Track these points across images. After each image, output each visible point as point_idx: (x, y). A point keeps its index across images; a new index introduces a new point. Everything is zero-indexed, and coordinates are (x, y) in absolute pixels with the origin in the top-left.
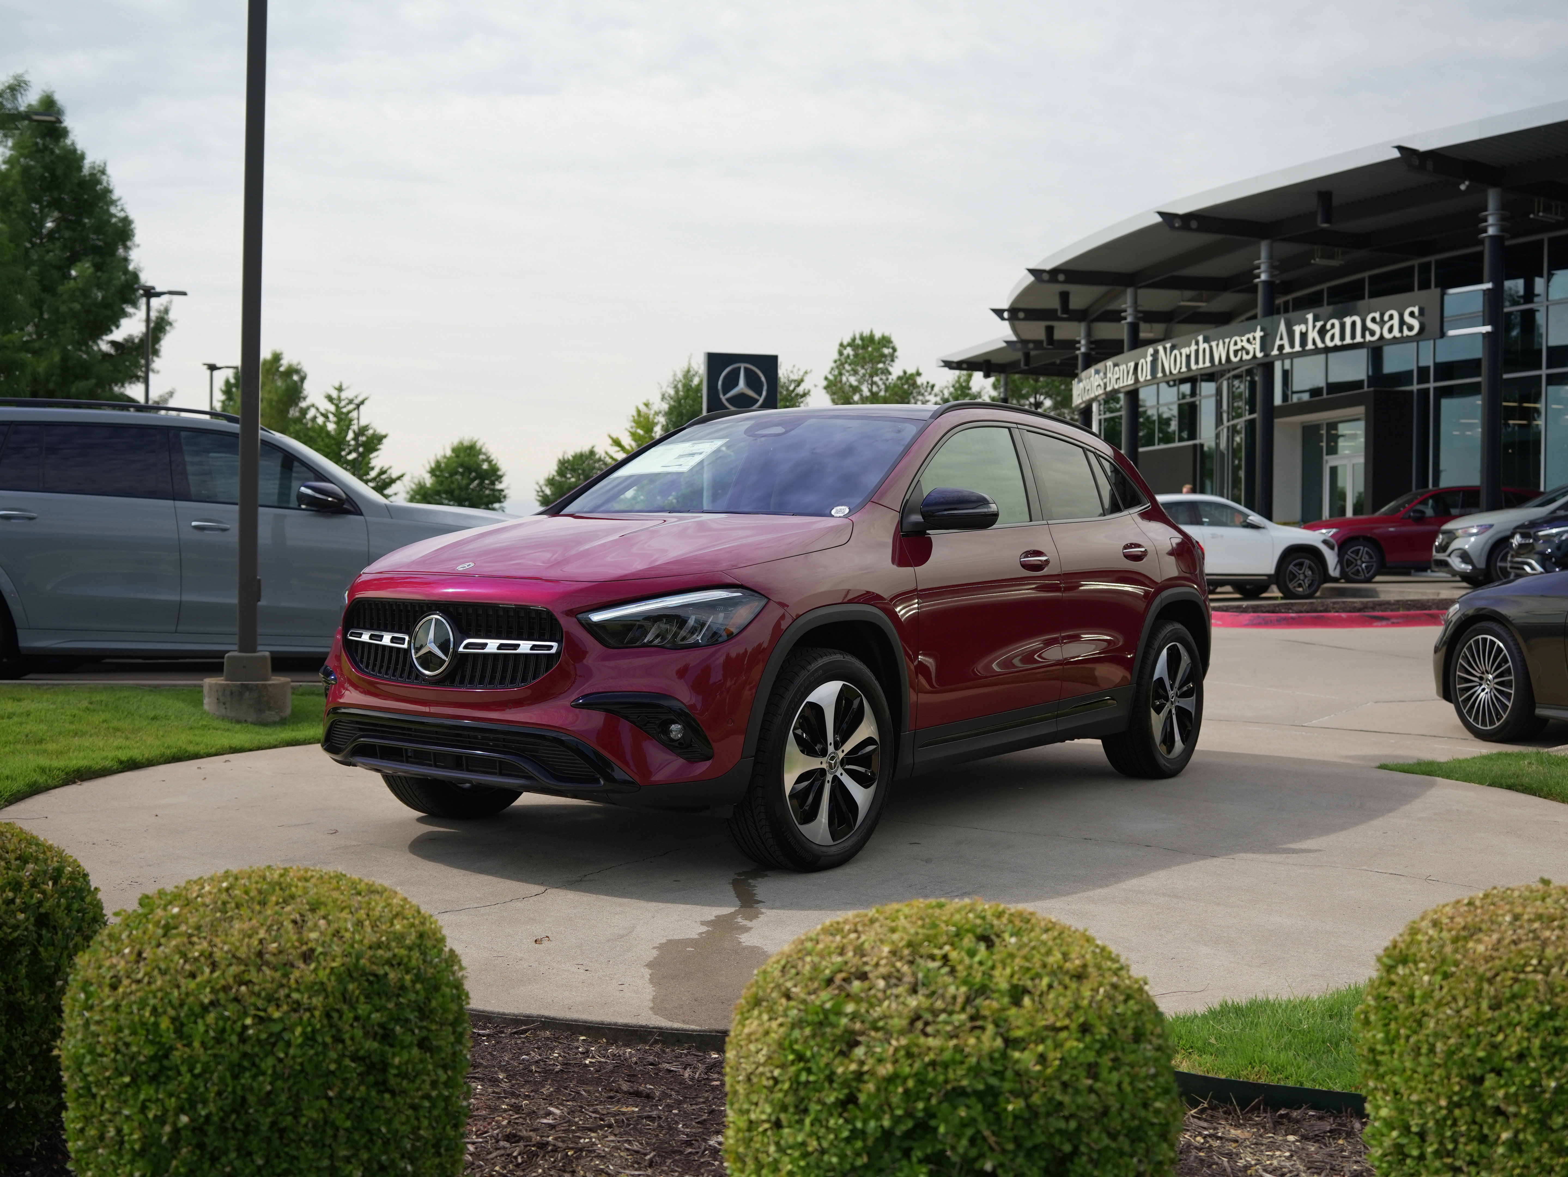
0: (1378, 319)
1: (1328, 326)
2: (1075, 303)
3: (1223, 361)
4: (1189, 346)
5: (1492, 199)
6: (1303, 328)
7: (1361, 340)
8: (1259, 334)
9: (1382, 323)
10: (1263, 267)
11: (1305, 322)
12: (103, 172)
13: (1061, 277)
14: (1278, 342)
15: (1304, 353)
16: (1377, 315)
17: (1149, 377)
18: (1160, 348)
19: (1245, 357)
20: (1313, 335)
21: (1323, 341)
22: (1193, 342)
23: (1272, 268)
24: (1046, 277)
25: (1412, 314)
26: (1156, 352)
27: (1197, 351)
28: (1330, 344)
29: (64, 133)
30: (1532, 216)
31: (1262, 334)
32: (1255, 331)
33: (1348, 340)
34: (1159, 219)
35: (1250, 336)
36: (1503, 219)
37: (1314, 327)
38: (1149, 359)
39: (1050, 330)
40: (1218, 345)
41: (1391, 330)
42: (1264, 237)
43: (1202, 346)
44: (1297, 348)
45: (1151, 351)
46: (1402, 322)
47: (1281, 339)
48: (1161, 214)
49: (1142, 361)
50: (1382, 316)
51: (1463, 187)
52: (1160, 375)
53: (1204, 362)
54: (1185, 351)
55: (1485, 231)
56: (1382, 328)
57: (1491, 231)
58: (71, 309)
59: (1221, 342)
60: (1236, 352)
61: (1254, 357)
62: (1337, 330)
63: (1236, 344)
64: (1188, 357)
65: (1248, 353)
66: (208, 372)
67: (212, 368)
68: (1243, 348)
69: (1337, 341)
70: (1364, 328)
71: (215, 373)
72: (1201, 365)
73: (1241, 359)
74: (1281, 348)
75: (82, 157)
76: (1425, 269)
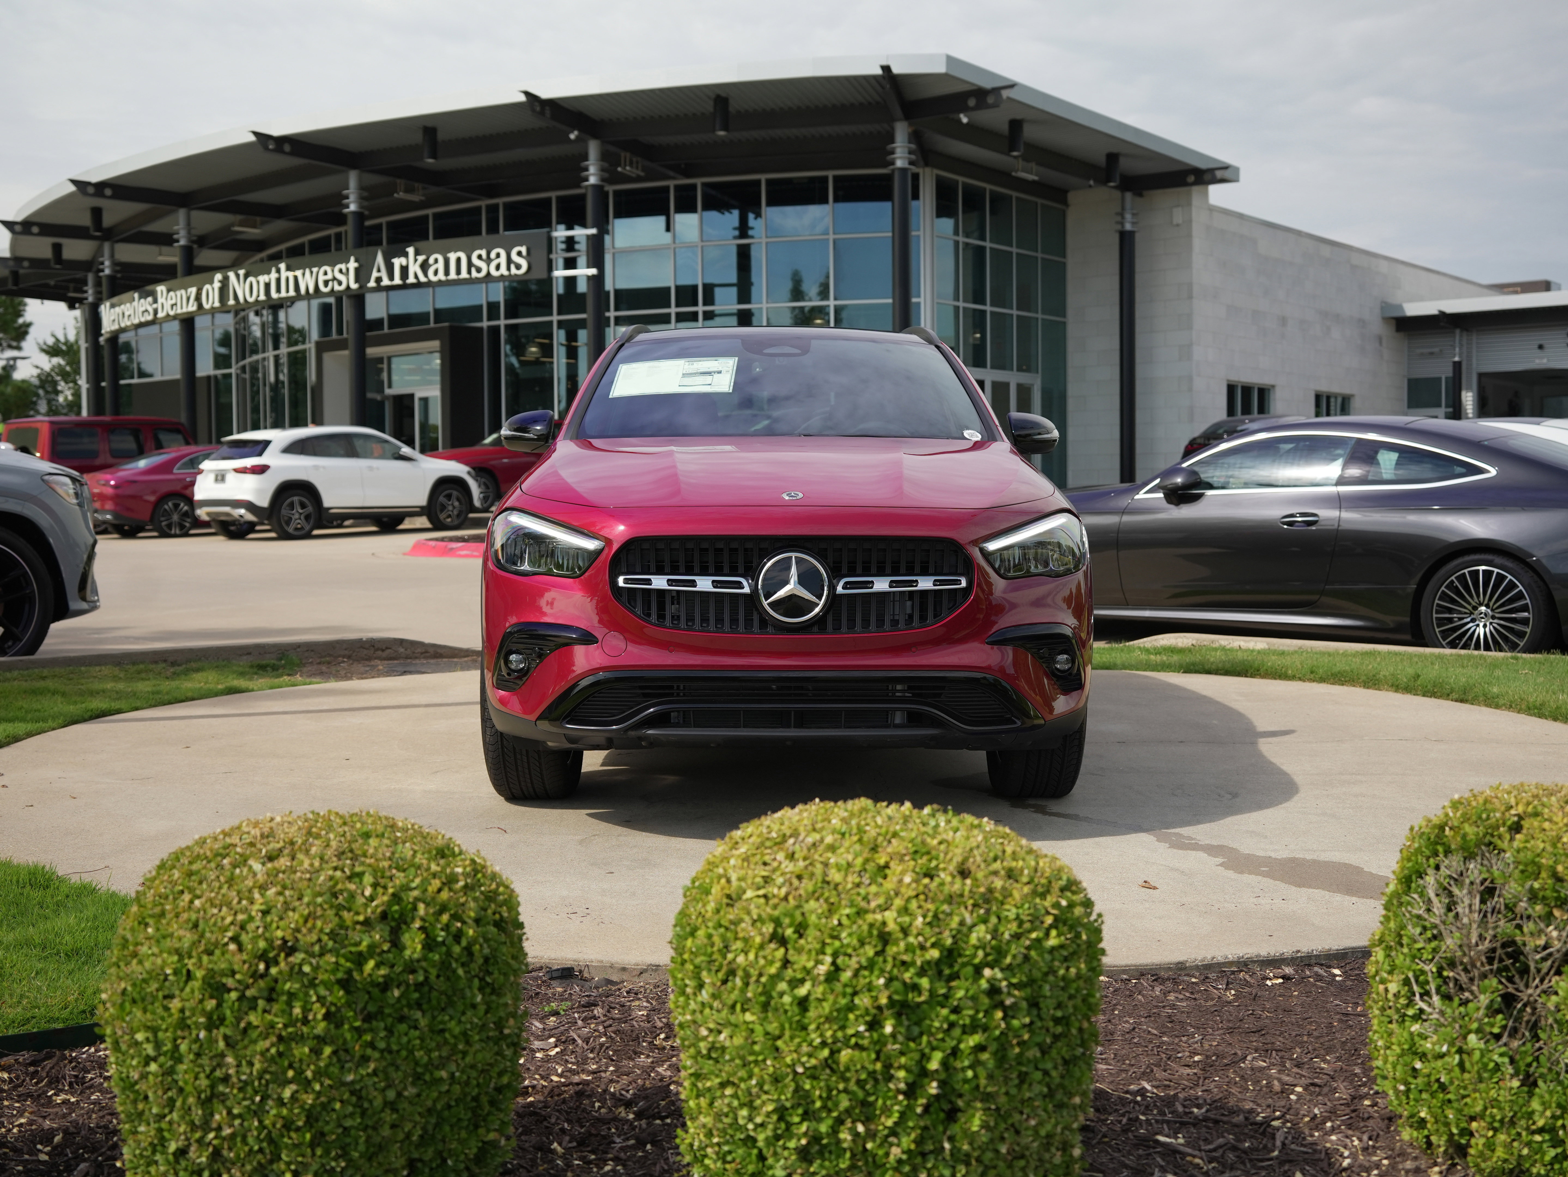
0: (484, 256)
1: (431, 261)
2: (108, 220)
3: (311, 290)
4: (269, 273)
5: (593, 149)
6: (403, 260)
7: (467, 276)
8: (352, 265)
9: (489, 260)
10: (352, 198)
11: (406, 255)
13: (108, 192)
14: (375, 274)
15: (404, 286)
16: (483, 253)
17: (217, 304)
18: (231, 275)
19: (337, 288)
20: (414, 268)
21: (426, 275)
22: (274, 270)
23: (361, 199)
24: (91, 190)
25: (519, 254)
26: (226, 279)
27: (278, 281)
28: (433, 278)
30: (619, 169)
31: (356, 265)
32: (348, 262)
33: (453, 275)
34: (253, 138)
35: (343, 266)
36: (602, 170)
37: (416, 260)
38: (217, 285)
39: (57, 249)
40: (304, 274)
41: (498, 267)
42: (354, 167)
43: (284, 274)
44: (397, 281)
45: (218, 276)
46: (509, 261)
47: (379, 271)
48: (255, 133)
49: (207, 286)
50: (488, 254)
51: (572, 136)
52: (231, 302)
53: (288, 291)
54: (263, 279)
55: (587, 180)
56: (488, 265)
57: (593, 180)
59: (307, 271)
60: (326, 283)
61: (348, 287)
62: (441, 265)
63: (326, 273)
64: (267, 286)
65: (340, 283)
68: (334, 279)
69: (441, 276)
70: (470, 264)
72: (283, 294)
73: (333, 290)
74: (379, 280)
76: (493, 210)
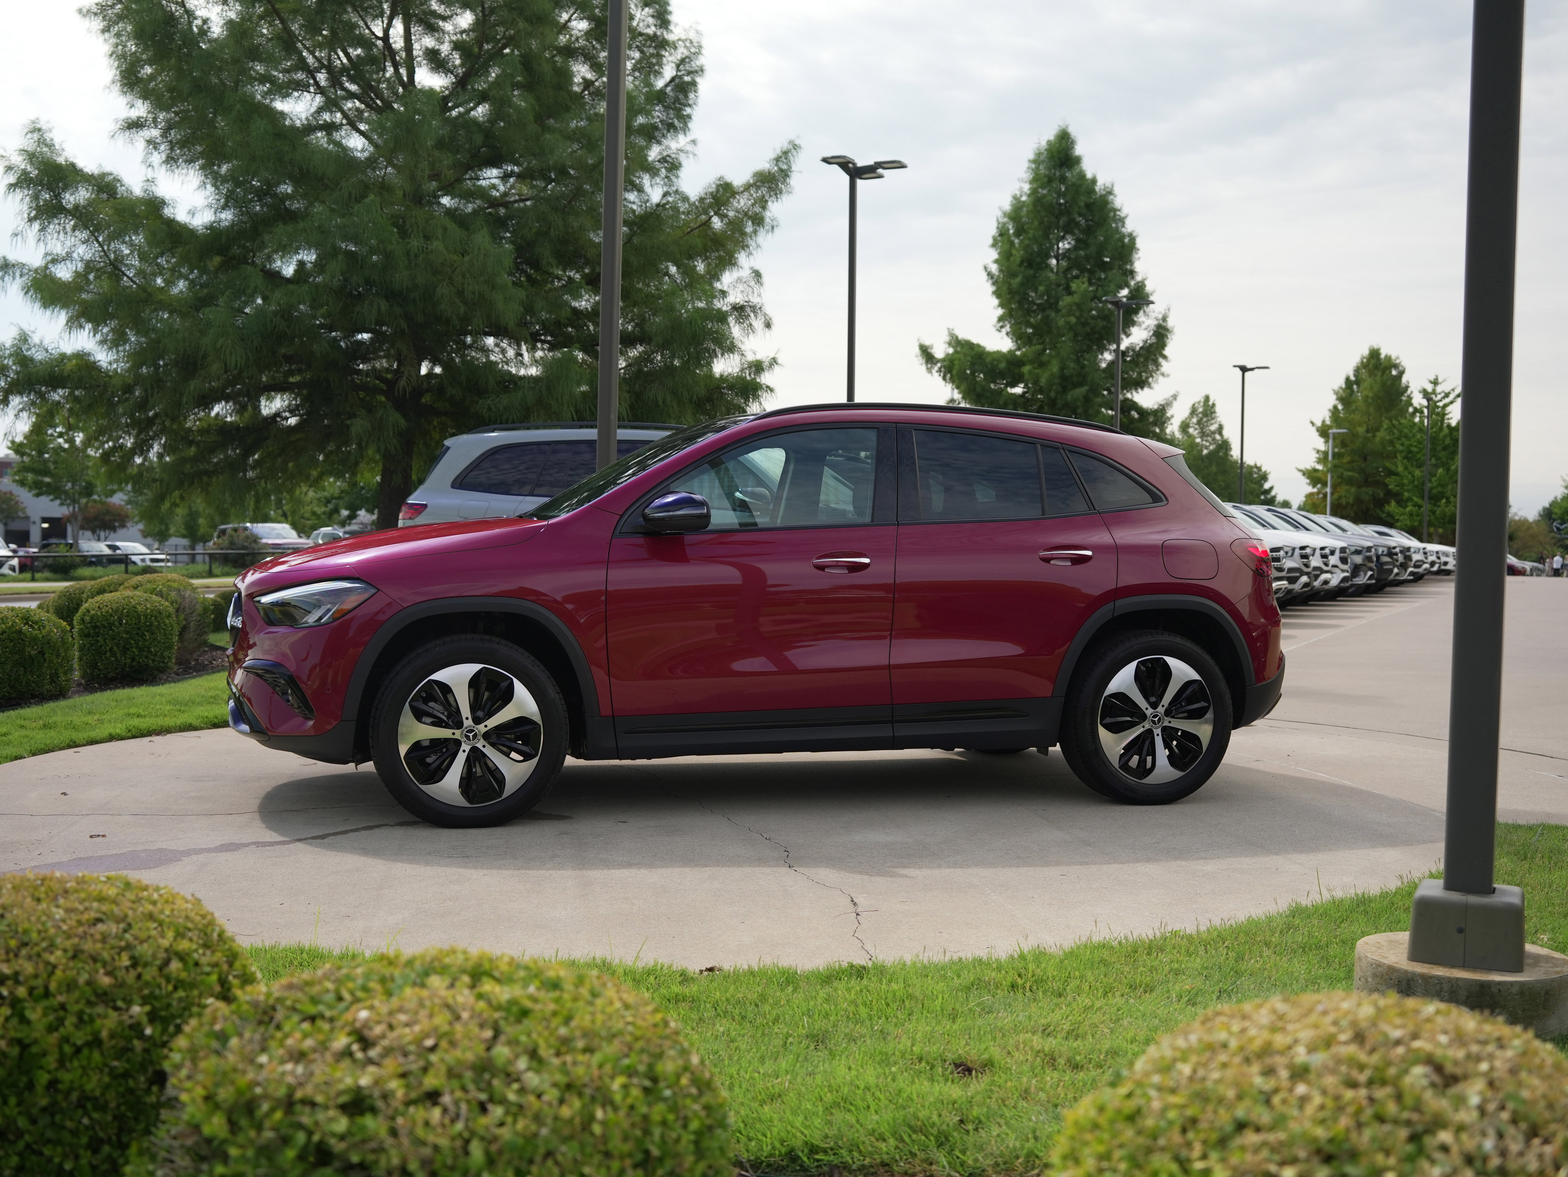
12: (1110, 193)
29: (1078, 160)
58: (1068, 323)
66: (1240, 373)
67: (1244, 369)
71: (1247, 374)
75: (1094, 181)
